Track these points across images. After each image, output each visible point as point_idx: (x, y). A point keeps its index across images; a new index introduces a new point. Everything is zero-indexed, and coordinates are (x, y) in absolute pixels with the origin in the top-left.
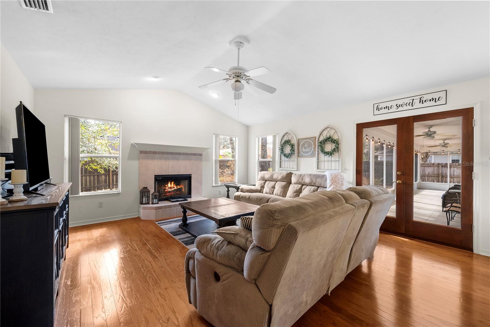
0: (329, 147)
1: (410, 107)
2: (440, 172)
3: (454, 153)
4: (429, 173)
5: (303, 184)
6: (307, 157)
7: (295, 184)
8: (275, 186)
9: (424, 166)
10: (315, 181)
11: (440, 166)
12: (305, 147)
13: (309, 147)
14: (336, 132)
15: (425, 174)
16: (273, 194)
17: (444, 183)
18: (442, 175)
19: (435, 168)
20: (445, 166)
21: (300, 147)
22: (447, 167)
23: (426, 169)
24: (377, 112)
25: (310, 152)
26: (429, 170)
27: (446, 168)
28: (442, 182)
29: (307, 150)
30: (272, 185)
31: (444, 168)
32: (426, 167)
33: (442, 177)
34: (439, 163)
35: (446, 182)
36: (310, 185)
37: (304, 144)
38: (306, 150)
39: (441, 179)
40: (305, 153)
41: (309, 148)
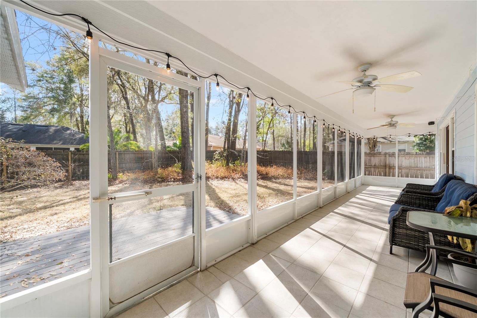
2: (387, 163)
3: (401, 142)
4: (376, 164)
9: (370, 156)
11: (387, 156)
15: (371, 166)
17: (391, 177)
18: (389, 166)
19: (381, 157)
20: (393, 155)
22: (395, 157)
23: (372, 160)
26: (375, 161)
27: (393, 158)
28: (389, 176)
31: (391, 158)
32: (372, 157)
33: (389, 168)
34: (386, 152)
35: (394, 175)
39: (388, 171)
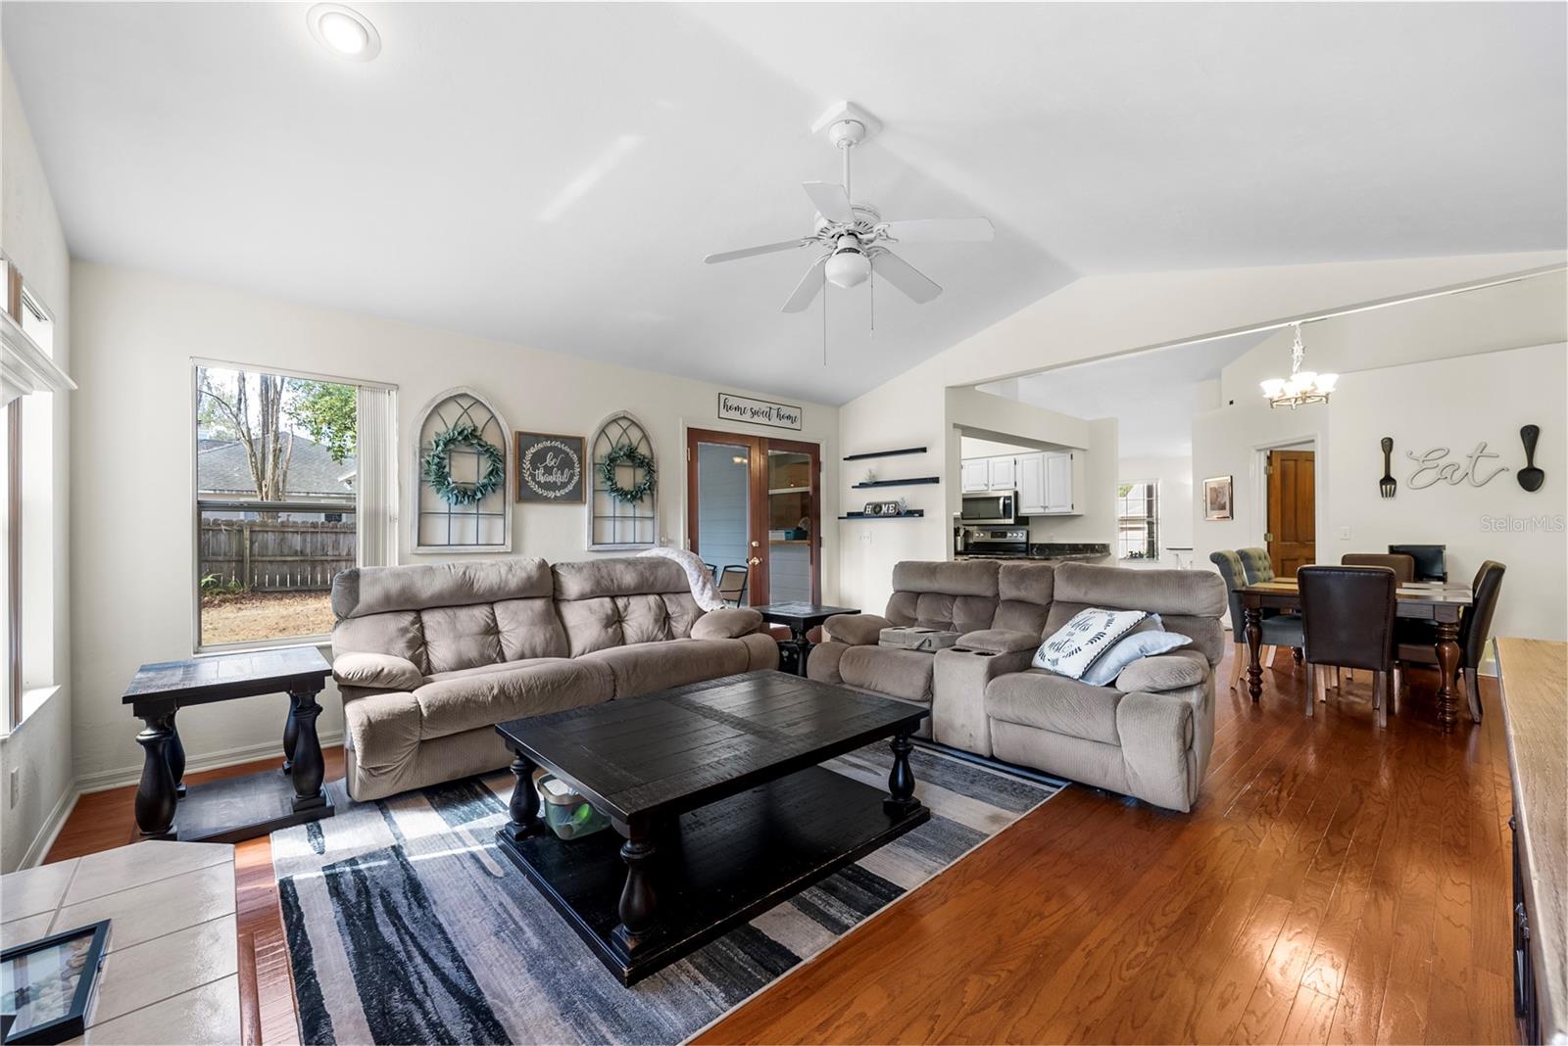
0: (626, 477)
1: (765, 420)
5: (613, 594)
6: (556, 500)
7: (583, 597)
8: (496, 624)
10: (652, 579)
12: (546, 467)
13: (561, 468)
14: (645, 437)
16: (504, 660)
21: (527, 465)
24: (723, 413)
25: (564, 485)
29: (556, 478)
30: (483, 623)
36: (639, 591)
37: (539, 458)
38: (551, 479)
40: (547, 489)
41: (562, 474)
